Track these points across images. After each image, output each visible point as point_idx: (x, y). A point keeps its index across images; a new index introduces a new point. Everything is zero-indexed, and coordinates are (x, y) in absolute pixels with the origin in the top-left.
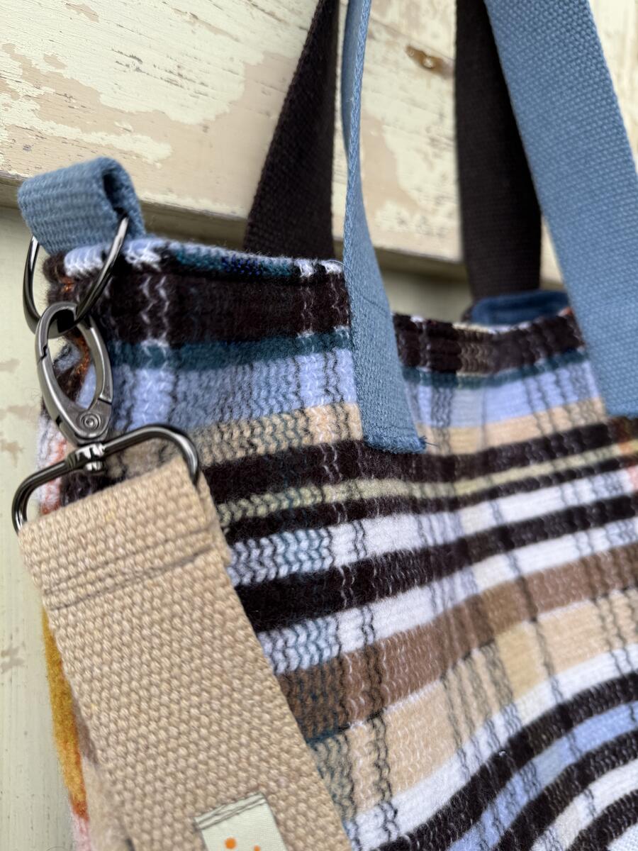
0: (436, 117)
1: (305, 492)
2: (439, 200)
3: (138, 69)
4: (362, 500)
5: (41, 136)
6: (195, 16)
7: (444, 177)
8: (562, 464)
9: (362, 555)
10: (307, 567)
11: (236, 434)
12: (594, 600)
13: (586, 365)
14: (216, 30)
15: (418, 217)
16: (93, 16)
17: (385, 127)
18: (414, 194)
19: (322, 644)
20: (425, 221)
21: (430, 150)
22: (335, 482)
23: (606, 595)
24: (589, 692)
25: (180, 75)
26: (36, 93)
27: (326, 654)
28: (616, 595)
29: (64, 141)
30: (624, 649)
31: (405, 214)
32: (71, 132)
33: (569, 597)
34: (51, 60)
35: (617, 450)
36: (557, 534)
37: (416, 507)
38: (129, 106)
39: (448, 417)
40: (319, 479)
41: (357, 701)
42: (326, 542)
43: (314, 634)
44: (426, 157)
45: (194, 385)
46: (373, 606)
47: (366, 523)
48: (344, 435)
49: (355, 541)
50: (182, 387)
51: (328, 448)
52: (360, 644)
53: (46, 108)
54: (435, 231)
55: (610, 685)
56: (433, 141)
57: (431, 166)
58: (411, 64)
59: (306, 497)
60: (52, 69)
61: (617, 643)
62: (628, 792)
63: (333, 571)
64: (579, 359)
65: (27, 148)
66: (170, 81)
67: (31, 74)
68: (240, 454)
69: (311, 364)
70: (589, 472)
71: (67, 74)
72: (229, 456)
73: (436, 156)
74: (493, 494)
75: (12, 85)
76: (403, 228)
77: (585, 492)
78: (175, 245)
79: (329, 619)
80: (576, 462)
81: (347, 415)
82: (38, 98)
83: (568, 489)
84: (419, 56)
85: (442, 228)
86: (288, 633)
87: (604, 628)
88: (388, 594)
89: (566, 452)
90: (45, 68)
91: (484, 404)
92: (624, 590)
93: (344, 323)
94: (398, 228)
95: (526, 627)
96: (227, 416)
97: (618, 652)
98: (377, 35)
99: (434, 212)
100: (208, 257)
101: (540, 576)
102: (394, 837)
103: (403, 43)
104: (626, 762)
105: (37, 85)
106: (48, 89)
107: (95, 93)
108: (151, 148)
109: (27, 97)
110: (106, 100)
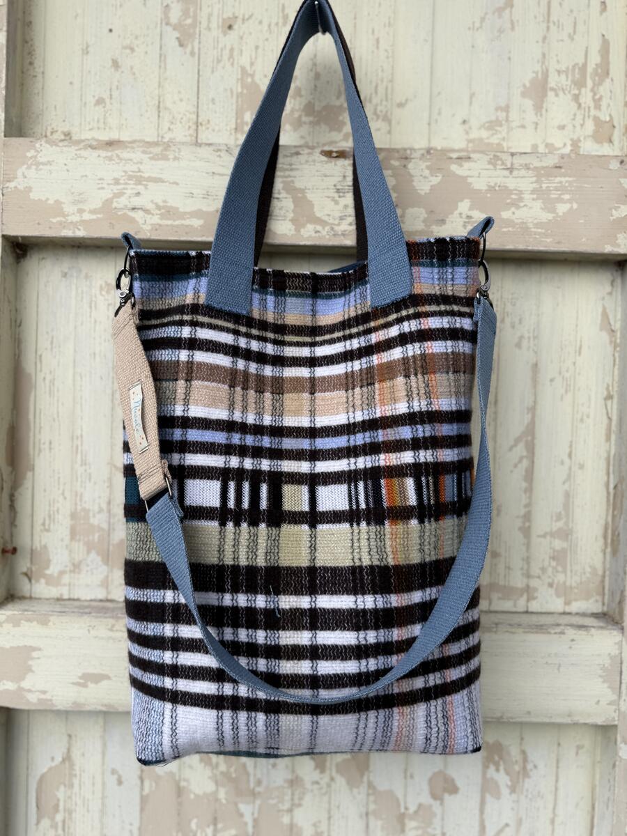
0: (340, 179)
1: (178, 316)
2: (341, 218)
3: (192, 197)
4: (197, 321)
5: (160, 225)
6: (214, 173)
7: (346, 206)
8: (347, 332)
9: (193, 336)
10: (172, 335)
11: (167, 302)
12: (347, 391)
13: (368, 286)
15: (327, 228)
16: (177, 184)
17: (307, 191)
18: (326, 218)
19: (173, 356)
20: (332, 229)
21: (336, 195)
22: (187, 314)
23: (353, 389)
24: (331, 427)
25: (208, 195)
26: (159, 212)
27: (173, 359)
28: (357, 390)
29: (167, 225)
30: (354, 412)
31: (319, 228)
32: (169, 222)
33: (335, 388)
34: (165, 201)
35: (372, 324)
36: (338, 363)
37: (236, 333)
38: (188, 210)
39: (284, 308)
40: (182, 313)
41: (182, 375)
42: (180, 330)
43: (171, 353)
44: (333, 199)
45: (147, 286)
46: (194, 351)
47: (197, 328)
48: (196, 302)
49: (191, 332)
50: (143, 286)
51: (188, 305)
52: (186, 360)
53: (162, 216)
54: (340, 233)
55: (342, 426)
56: (338, 191)
57: (337, 203)
58: (324, 158)
59: (177, 318)
60: (165, 204)
61: (351, 409)
62: (336, 471)
63: (180, 338)
64: (366, 283)
65: (156, 230)
66: (204, 198)
67: (158, 207)
68: (167, 307)
69: (192, 282)
70: (358, 335)
71: (169, 204)
72: (164, 308)
73: (340, 197)
74: (313, 345)
75: (152, 212)
76: (317, 235)
77: (355, 344)
78: (139, 250)
79: (177, 350)
80: (354, 330)
81: (199, 297)
82: (160, 214)
83: (348, 343)
84: (328, 154)
85: (345, 231)
86: (163, 351)
87: (347, 402)
88: (202, 350)
89: (350, 327)
90: (161, 204)
91: (313, 305)
92: (361, 387)
93: (206, 269)
94: (314, 235)
95: (306, 395)
96: (164, 297)
97: (351, 414)
98: (302, 152)
99: (339, 225)
100: (148, 252)
101: (324, 378)
102: (186, 415)
103: (318, 150)
104: (339, 459)
105: (160, 210)
106: (163, 211)
107: (178, 208)
108: (197, 222)
109: (157, 214)
110: (181, 210)
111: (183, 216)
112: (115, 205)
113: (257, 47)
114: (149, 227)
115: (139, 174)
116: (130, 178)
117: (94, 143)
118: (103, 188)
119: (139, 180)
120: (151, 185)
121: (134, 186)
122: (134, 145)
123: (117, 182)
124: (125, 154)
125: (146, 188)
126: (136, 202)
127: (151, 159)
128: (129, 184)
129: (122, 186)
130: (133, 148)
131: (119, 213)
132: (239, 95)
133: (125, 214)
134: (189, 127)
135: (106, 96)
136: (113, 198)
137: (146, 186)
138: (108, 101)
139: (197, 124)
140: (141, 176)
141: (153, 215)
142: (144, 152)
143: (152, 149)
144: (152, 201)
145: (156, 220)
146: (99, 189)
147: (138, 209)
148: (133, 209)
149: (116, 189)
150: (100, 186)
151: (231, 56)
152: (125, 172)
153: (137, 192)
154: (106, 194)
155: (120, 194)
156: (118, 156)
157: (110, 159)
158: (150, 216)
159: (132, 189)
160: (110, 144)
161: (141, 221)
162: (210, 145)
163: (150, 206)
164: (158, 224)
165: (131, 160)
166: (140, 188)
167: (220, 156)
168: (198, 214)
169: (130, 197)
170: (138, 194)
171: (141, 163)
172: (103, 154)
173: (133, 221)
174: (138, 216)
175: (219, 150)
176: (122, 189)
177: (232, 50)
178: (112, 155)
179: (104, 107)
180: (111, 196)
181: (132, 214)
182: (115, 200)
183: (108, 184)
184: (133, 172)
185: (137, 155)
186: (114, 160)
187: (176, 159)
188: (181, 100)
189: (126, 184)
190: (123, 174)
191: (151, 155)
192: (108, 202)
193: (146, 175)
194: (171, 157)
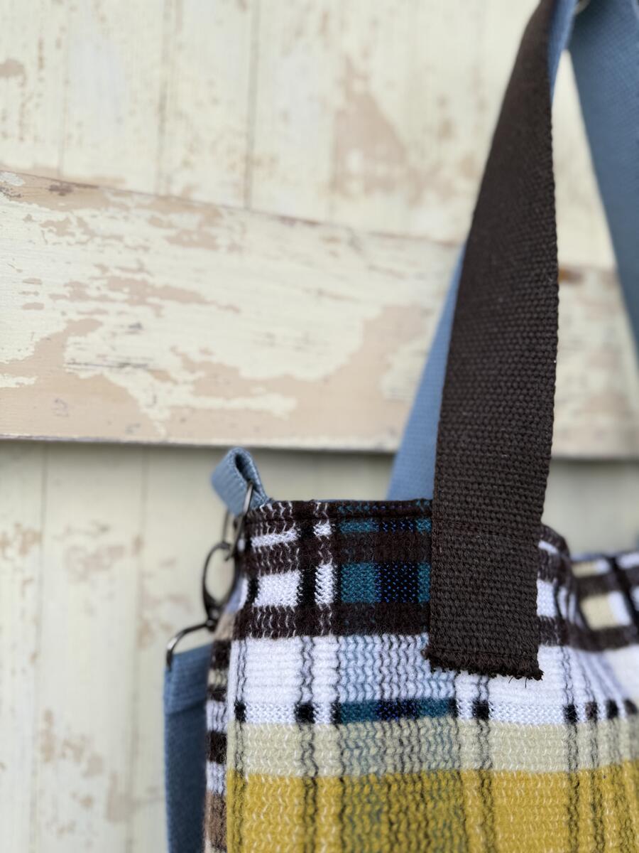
3: (272, 345)
5: (194, 410)
14: (337, 297)
16: (236, 310)
26: (191, 377)
29: (210, 410)
32: (216, 403)
34: (205, 352)
38: (262, 374)
53: (200, 388)
60: (206, 358)
65: (183, 420)
66: (298, 348)
67: (190, 365)
71: (215, 359)
75: (173, 375)
82: (194, 383)
105: (193, 372)
106: (200, 374)
107: (235, 371)
108: (280, 405)
109: (185, 383)
110: (246, 373)
111: (247, 388)
112: (70, 353)
113: (374, 23)
114: (166, 414)
115: (139, 277)
116: (115, 284)
117: (17, 183)
118: (39, 307)
119: (140, 293)
120: (170, 307)
121: (126, 307)
122: (127, 201)
123: (77, 291)
124: (100, 220)
125: (158, 315)
126: (134, 347)
127: (171, 240)
128: (113, 301)
129: (93, 305)
130: (125, 208)
131: (83, 375)
132: (340, 114)
133: (100, 378)
134: (232, 167)
135: (28, 59)
136: (67, 333)
137: (157, 309)
138: (31, 69)
139: (250, 162)
140: (144, 283)
141: (175, 382)
142: (154, 222)
143: (174, 218)
144: (173, 349)
145: (182, 395)
146: (27, 307)
147: (137, 366)
148: (123, 365)
149: (75, 311)
150: (30, 299)
151: (323, 30)
152: (103, 268)
153: (133, 321)
154: (49, 322)
155: (87, 326)
156: (81, 223)
157: (61, 229)
158: (169, 385)
159: (120, 313)
160: (62, 189)
161: (143, 399)
162: (312, 224)
163: (170, 363)
164: (187, 407)
165: (119, 238)
166: (142, 313)
167: (334, 254)
168: (284, 385)
169: (114, 334)
170: (137, 327)
171: (146, 249)
172: (42, 213)
173: (122, 396)
174: (137, 385)
175: (333, 240)
176: (91, 313)
177: (325, 17)
178: (67, 221)
179: (23, 85)
180: (62, 327)
181: (118, 379)
182: (71, 340)
183: (54, 297)
184: (123, 269)
185: (135, 227)
186: (73, 235)
187: (233, 248)
188: (215, 101)
189: (103, 299)
190: (97, 272)
191: (172, 233)
192: (50, 346)
193: (158, 281)
194: (223, 241)
